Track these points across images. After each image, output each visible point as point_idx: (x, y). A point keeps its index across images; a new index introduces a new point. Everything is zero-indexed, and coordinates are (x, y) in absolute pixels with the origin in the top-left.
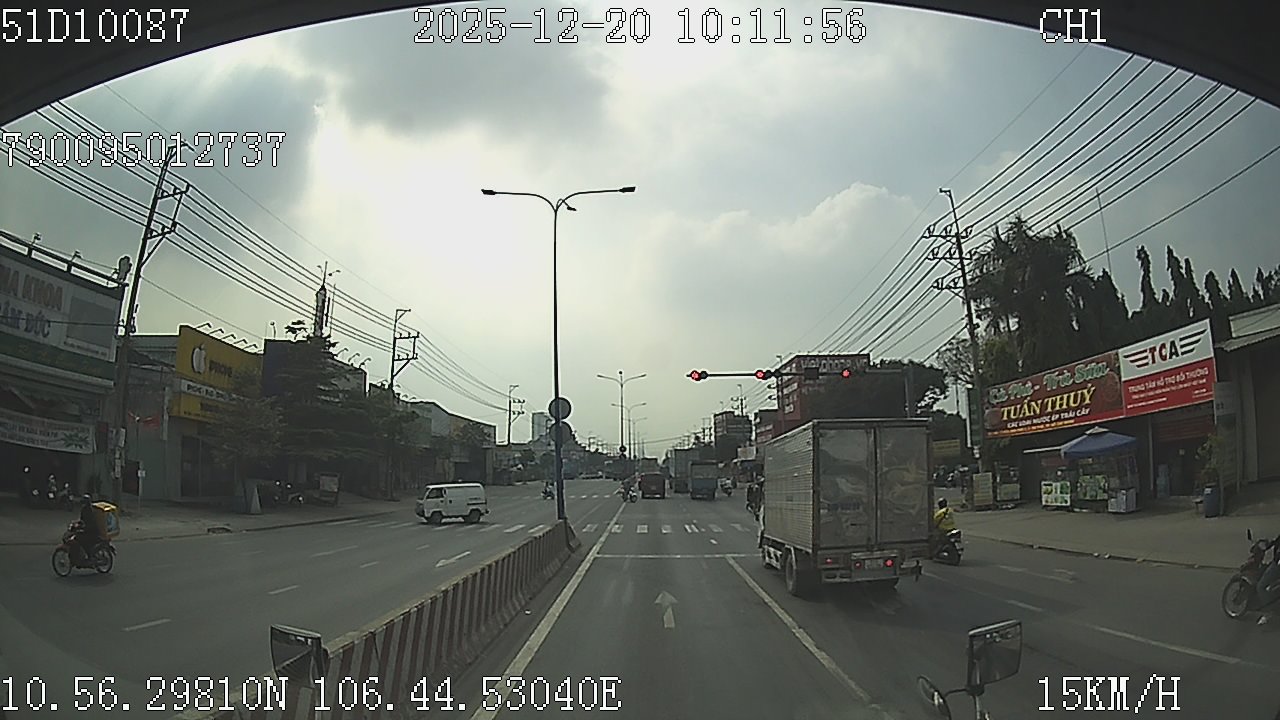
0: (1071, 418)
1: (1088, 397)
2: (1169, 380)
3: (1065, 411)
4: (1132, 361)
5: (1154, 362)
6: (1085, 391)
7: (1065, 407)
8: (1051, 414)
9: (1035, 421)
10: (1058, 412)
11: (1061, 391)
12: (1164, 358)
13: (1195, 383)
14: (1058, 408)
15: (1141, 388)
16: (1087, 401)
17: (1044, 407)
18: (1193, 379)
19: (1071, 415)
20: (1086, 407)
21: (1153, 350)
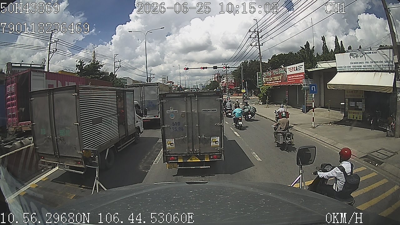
0: (277, 83)
1: (281, 77)
2: (296, 76)
3: (277, 81)
4: (289, 70)
5: (293, 71)
6: (280, 76)
7: (277, 80)
8: (274, 81)
9: (272, 82)
10: (276, 81)
11: (276, 76)
12: (295, 70)
13: (300, 78)
14: (275, 80)
15: (290, 77)
16: (281, 79)
17: (273, 79)
18: (300, 77)
19: (278, 82)
20: (281, 80)
21: (293, 68)
